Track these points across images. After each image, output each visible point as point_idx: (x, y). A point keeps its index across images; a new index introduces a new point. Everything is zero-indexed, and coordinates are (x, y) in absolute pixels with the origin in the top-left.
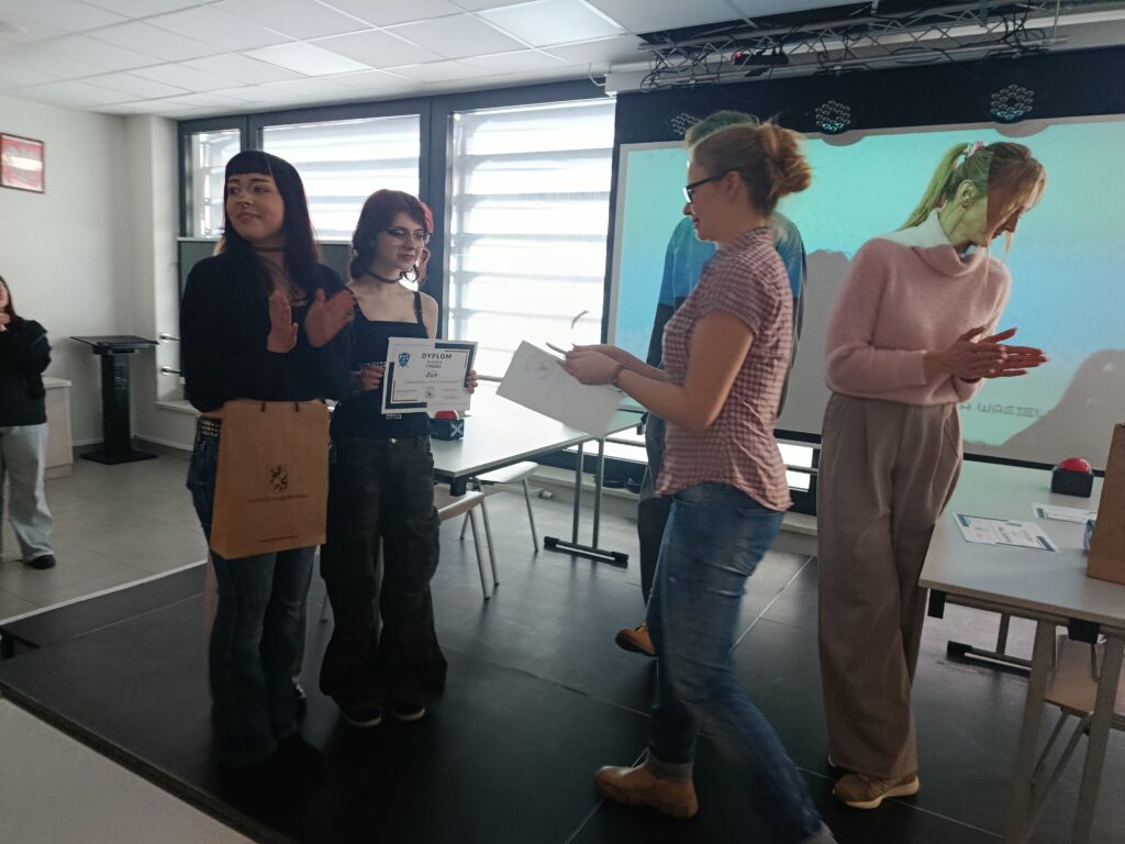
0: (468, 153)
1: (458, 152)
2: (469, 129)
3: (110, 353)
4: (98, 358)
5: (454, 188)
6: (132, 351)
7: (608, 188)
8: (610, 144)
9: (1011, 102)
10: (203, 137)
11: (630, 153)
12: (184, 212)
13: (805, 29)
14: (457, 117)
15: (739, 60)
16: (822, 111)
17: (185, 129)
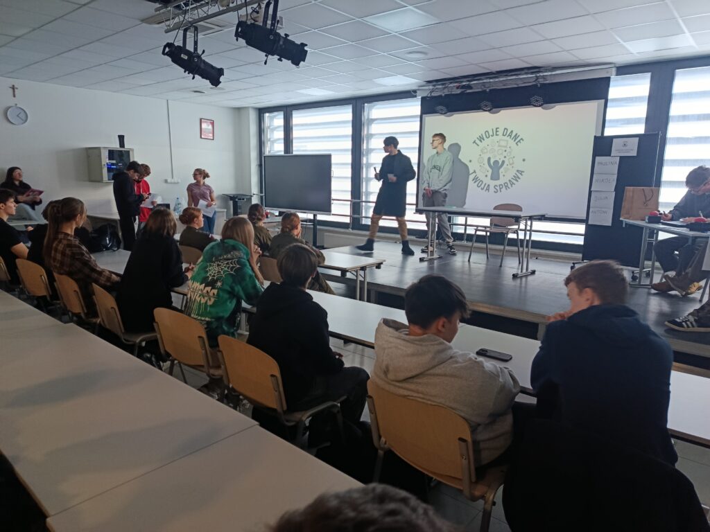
0: (370, 117)
1: (366, 117)
2: (370, 109)
3: (237, 200)
4: (231, 202)
5: (365, 132)
6: (243, 199)
7: (418, 129)
8: (419, 113)
9: (537, 101)
10: (267, 115)
11: (427, 118)
12: (261, 144)
13: (477, 78)
14: (366, 105)
15: (458, 88)
16: (482, 104)
17: (261, 111)
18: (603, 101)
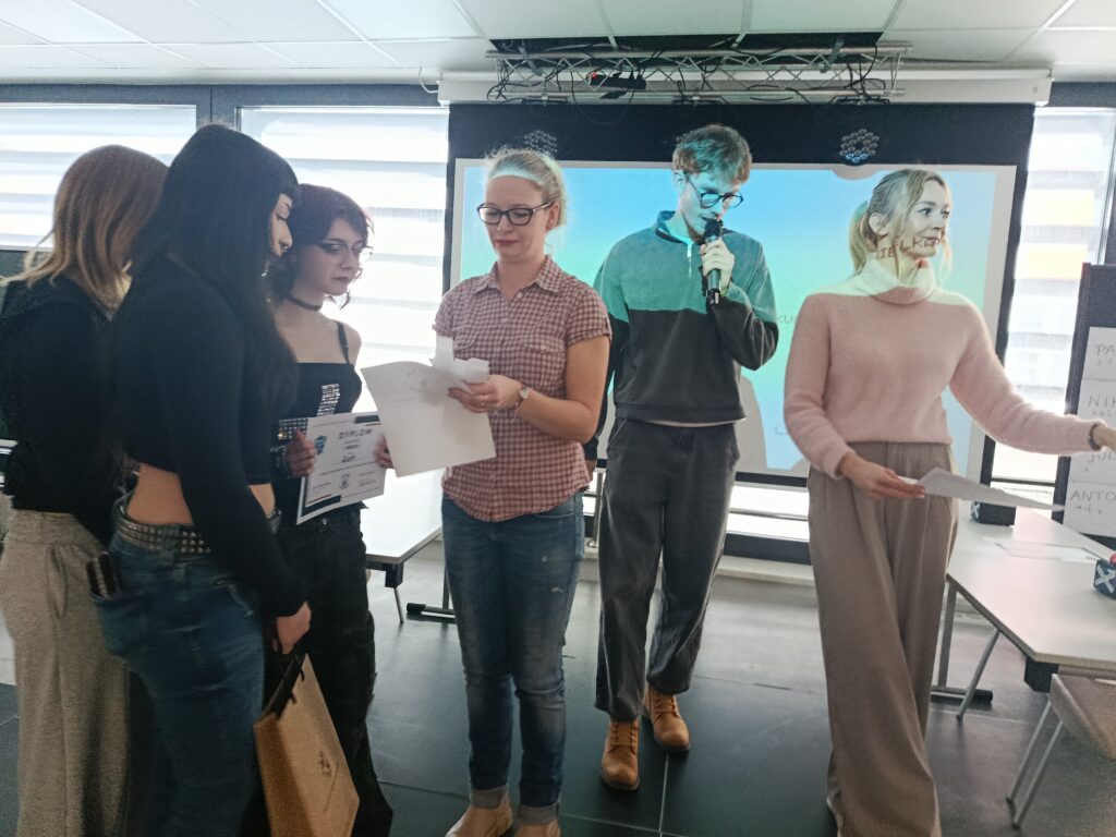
9: (859, 146)
11: (467, 169)
13: (666, 55)
15: (595, 81)
18: (1013, 169)
